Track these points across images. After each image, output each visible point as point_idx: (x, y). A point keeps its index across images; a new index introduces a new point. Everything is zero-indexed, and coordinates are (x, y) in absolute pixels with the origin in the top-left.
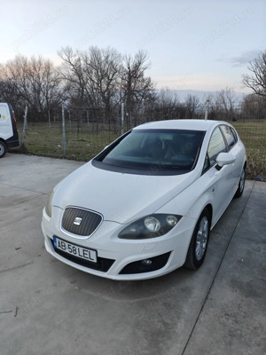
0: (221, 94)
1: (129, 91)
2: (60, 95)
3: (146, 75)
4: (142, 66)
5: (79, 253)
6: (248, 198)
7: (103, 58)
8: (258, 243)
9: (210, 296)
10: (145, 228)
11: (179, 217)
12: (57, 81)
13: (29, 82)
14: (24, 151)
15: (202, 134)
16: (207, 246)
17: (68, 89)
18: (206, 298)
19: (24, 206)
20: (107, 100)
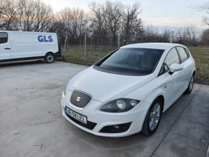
0: (187, 29)
1: (128, 27)
2: (88, 30)
3: (138, 17)
4: (136, 12)
5: (78, 118)
6: (194, 95)
7: (113, 8)
8: (195, 123)
9: (155, 153)
10: (117, 106)
11: (138, 102)
12: (86, 22)
13: (71, 22)
14: (64, 60)
15: (162, 51)
16: (159, 122)
17: (92, 26)
18: (153, 154)
19: (57, 90)
20: (114, 33)
